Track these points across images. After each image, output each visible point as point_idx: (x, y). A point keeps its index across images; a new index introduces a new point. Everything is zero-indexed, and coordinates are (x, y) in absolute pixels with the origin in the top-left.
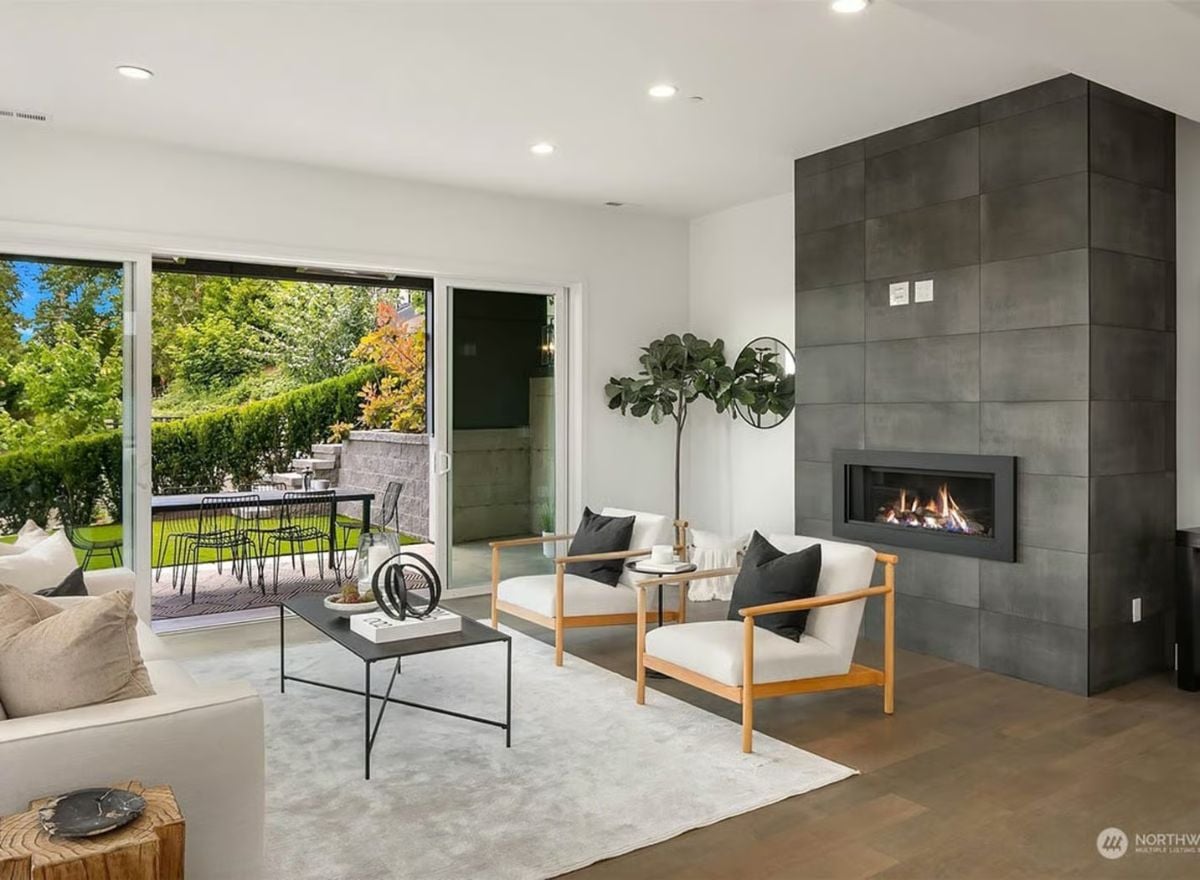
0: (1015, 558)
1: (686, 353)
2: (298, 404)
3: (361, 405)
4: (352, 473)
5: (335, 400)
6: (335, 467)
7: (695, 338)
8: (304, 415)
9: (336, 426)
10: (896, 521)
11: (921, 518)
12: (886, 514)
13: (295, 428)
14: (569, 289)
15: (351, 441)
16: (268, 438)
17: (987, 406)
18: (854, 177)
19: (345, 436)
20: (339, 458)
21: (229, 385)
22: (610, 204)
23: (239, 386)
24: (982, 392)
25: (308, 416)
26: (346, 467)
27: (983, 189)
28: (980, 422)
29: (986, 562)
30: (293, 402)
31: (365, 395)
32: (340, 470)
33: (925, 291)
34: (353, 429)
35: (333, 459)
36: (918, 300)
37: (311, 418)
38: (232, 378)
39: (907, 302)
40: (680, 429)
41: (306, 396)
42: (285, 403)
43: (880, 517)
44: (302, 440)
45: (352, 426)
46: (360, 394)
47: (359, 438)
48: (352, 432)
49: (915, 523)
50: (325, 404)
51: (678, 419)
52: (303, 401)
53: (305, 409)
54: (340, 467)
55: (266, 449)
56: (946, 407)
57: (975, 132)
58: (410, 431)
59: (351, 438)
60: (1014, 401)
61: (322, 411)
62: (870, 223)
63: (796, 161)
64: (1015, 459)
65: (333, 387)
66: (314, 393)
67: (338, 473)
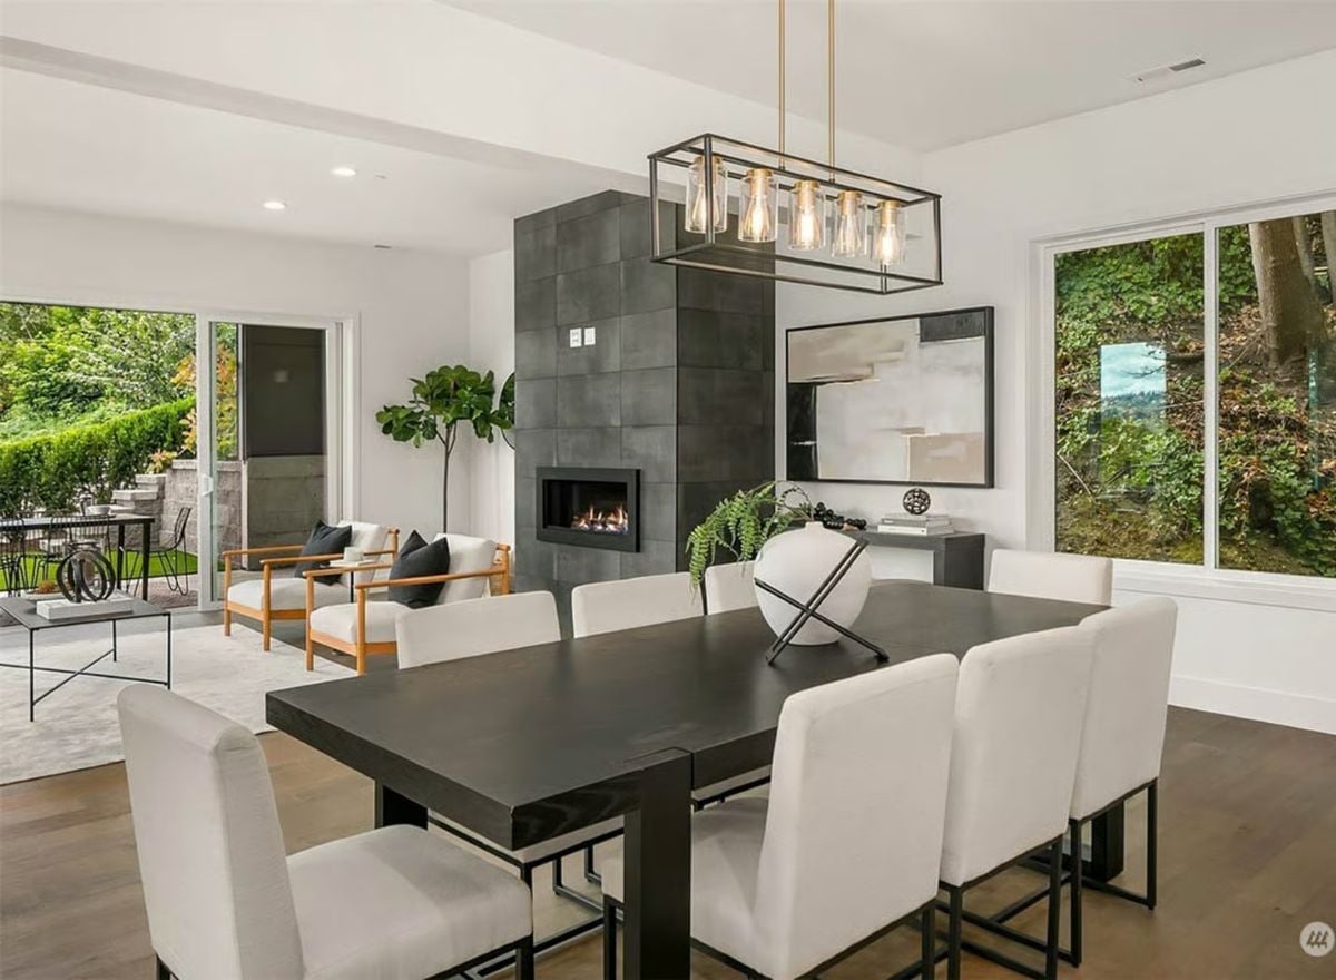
0: (638, 549)
1: (452, 384)
2: (122, 431)
3: (184, 433)
4: (175, 503)
5: (166, 427)
6: (158, 498)
7: (465, 369)
8: (129, 444)
9: (156, 455)
10: (586, 526)
11: (604, 525)
12: (580, 521)
13: (119, 458)
14: (342, 324)
15: (175, 471)
16: (86, 469)
17: (624, 429)
18: (550, 239)
19: (167, 465)
20: (162, 488)
21: (84, 411)
22: (377, 246)
23: (96, 412)
24: (622, 420)
25: (133, 444)
26: (170, 496)
27: (622, 258)
28: (621, 442)
29: (624, 554)
30: (115, 429)
31: (188, 422)
32: (165, 501)
33: (590, 335)
34: (177, 458)
35: (155, 490)
36: (586, 343)
37: (136, 447)
38: (87, 403)
39: (580, 345)
40: (447, 454)
41: (132, 424)
42: (105, 431)
43: (575, 523)
44: (125, 471)
45: (175, 454)
46: (183, 422)
47: (181, 467)
48: (174, 461)
49: (600, 527)
50: (153, 433)
51: (446, 443)
52: (127, 429)
53: (130, 436)
54: (164, 498)
55: (84, 481)
56: (602, 429)
57: (618, 210)
58: (228, 459)
59: (174, 467)
60: (638, 426)
61: (149, 440)
62: (560, 278)
63: (516, 221)
64: (638, 472)
65: (163, 414)
66: (140, 420)
67: (162, 503)
